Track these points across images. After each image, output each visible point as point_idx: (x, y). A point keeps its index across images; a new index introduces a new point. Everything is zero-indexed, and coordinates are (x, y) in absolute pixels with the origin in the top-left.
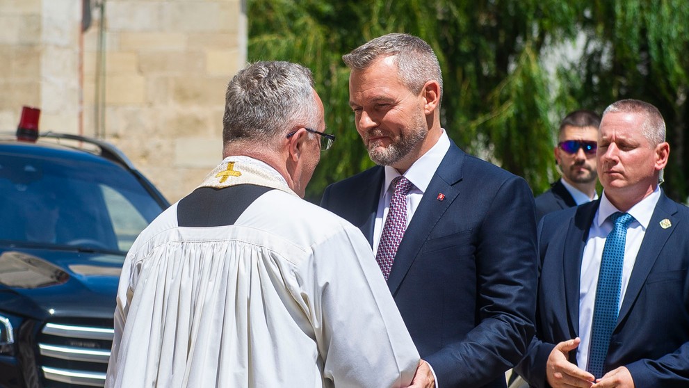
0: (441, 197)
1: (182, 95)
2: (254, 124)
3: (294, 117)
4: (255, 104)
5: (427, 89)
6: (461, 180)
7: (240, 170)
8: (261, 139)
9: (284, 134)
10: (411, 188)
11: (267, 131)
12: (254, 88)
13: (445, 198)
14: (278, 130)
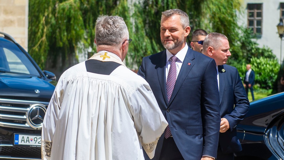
0: (189, 64)
1: (6, 12)
2: (111, 41)
3: (124, 37)
4: (111, 34)
5: (187, 29)
6: (194, 59)
7: (110, 56)
8: (115, 46)
9: (122, 43)
10: (177, 60)
11: (117, 43)
12: (109, 28)
13: (190, 65)
14: (120, 42)
